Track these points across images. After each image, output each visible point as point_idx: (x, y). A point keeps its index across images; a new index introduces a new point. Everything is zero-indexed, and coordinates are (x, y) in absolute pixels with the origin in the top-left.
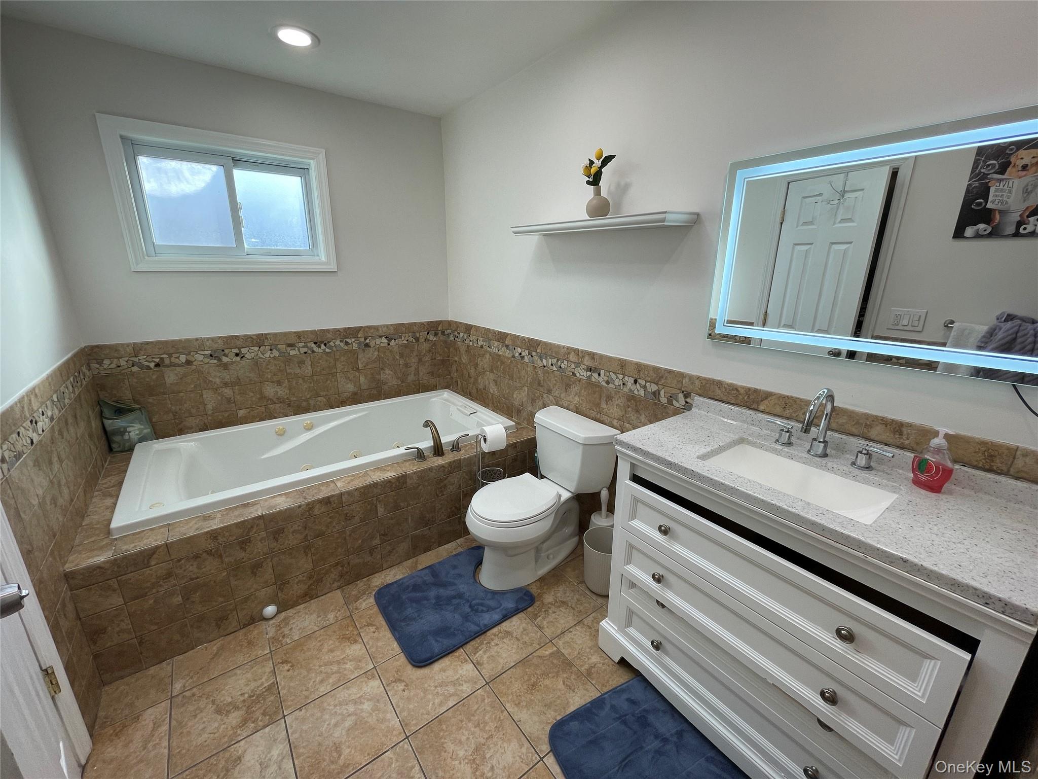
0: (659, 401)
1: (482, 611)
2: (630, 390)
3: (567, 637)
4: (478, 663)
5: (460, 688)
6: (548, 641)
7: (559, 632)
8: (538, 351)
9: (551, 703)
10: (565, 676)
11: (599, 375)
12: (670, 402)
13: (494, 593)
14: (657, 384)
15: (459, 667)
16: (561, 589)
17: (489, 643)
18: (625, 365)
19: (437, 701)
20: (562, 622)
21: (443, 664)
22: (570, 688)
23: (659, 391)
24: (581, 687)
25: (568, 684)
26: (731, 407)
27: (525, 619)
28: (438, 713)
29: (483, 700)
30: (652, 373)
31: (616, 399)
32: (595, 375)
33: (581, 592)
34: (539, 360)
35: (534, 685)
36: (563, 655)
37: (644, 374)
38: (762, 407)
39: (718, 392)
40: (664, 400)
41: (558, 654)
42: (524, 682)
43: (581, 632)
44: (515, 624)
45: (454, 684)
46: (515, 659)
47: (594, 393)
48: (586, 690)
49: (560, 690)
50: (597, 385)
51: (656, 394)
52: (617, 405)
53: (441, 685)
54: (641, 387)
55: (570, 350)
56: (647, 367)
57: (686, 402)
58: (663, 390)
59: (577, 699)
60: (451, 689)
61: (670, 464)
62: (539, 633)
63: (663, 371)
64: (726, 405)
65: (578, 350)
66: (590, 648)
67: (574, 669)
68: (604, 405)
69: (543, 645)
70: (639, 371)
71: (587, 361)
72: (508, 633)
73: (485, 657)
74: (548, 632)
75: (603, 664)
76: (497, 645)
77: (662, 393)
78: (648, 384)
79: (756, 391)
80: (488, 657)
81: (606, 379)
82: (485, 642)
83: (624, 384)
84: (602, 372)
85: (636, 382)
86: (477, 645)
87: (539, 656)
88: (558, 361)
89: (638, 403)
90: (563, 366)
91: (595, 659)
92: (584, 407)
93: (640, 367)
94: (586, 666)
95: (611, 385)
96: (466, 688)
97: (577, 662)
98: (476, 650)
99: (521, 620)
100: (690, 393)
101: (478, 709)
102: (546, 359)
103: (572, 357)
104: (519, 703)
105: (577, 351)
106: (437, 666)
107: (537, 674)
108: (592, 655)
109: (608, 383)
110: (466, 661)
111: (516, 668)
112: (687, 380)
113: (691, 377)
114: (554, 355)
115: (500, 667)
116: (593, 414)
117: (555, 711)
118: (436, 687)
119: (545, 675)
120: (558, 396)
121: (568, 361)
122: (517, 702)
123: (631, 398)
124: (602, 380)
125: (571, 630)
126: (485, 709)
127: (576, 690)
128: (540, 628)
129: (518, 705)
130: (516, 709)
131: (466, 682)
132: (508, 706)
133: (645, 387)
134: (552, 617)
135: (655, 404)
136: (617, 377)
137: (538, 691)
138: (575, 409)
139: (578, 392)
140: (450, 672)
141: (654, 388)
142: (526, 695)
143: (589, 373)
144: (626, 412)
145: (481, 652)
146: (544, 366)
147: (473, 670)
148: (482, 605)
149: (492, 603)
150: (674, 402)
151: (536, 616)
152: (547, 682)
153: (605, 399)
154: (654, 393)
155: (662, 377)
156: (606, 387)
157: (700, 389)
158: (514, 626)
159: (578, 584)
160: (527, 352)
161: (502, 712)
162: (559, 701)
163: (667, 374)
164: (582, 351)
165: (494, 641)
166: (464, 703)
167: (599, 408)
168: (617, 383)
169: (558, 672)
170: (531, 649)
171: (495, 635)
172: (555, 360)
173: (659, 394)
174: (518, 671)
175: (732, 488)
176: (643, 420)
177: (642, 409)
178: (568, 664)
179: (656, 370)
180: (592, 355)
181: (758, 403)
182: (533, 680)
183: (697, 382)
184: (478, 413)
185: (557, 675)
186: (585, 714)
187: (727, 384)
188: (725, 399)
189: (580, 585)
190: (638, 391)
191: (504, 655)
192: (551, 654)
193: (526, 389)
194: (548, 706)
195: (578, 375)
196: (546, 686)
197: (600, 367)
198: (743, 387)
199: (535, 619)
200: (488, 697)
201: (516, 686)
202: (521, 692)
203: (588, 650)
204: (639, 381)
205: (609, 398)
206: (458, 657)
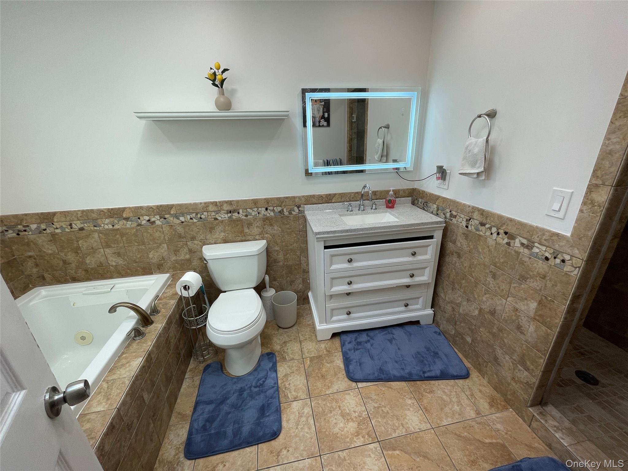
0: (284, 215)
1: (264, 382)
2: (264, 215)
3: (305, 350)
4: (295, 398)
5: (305, 414)
6: (302, 359)
7: (300, 353)
8: (172, 213)
9: (335, 373)
10: (325, 361)
11: (238, 213)
12: (290, 213)
13: (256, 369)
14: (281, 206)
15: (291, 410)
16: (275, 339)
17: (286, 388)
18: (257, 202)
19: (306, 430)
20: (295, 348)
21: (285, 419)
22: (332, 362)
23: (283, 210)
24: (333, 357)
25: (329, 361)
26: (323, 205)
27: (282, 364)
28: (314, 432)
29: (319, 404)
30: (276, 201)
31: (255, 223)
32: (236, 214)
33: (283, 332)
34: (175, 219)
35: (322, 376)
36: (313, 357)
37: (271, 203)
38: (333, 201)
39: (314, 200)
40: (286, 213)
41: (312, 359)
42: (319, 380)
43: (306, 344)
44: (282, 369)
45: (301, 416)
46: (303, 379)
47: (237, 225)
48: (336, 356)
49: (331, 366)
50: (239, 220)
51: (281, 212)
52: (256, 227)
53: (297, 424)
54: (271, 211)
55: (207, 205)
56: (272, 199)
57: (299, 210)
58: (285, 208)
59: (338, 362)
60: (304, 419)
61: (347, 231)
62: (296, 361)
63: (283, 199)
64: (320, 205)
65: (216, 202)
66: (316, 345)
67: (323, 356)
68: (246, 230)
69: (303, 363)
70: (268, 203)
71: (226, 207)
72: (286, 375)
73: (293, 393)
74: (297, 357)
75: (327, 344)
76: (289, 384)
77: (285, 210)
78: (275, 208)
79: (330, 195)
80: (295, 391)
81: (244, 214)
82: (284, 390)
83: (259, 213)
84: (241, 211)
85: (267, 209)
86: (283, 395)
87: (308, 367)
88: (197, 214)
89: (271, 221)
90: (203, 216)
91: (323, 346)
92: (230, 237)
93: (267, 201)
94: (325, 351)
95: (249, 217)
96: (307, 410)
97: (321, 353)
98: (286, 396)
99: (281, 366)
100: (300, 205)
101: (322, 408)
102: (183, 216)
103: (211, 208)
104: (329, 387)
105: (215, 204)
106: (284, 424)
107: (318, 372)
108: (320, 346)
109: (246, 216)
110: (290, 404)
111: (309, 381)
112: (297, 199)
113: (299, 198)
114: (191, 211)
115: (304, 388)
116: (239, 239)
117: (339, 373)
118: (297, 428)
119: (320, 369)
120: (204, 238)
121: (208, 212)
122: (328, 388)
123: (266, 219)
124: (242, 215)
125: (302, 347)
126: (324, 405)
127: (334, 360)
128: (293, 359)
129: (329, 388)
130: (331, 389)
131: (303, 409)
132: (327, 393)
133: (273, 210)
134: (290, 351)
135: (282, 217)
136: (253, 210)
137: (326, 376)
138: (222, 241)
139: (223, 229)
140: (292, 417)
141: (279, 209)
142: (326, 382)
143: (229, 215)
144: (264, 228)
145: (289, 395)
146: (182, 222)
147: (298, 403)
148: (258, 380)
149: (262, 374)
150: (293, 212)
151: (284, 359)
152: (324, 370)
153: (246, 226)
154: (280, 212)
155: (283, 202)
156: (246, 219)
157: (305, 202)
158: (283, 371)
159: (278, 331)
160: (158, 217)
161: (329, 396)
162: (336, 369)
163: (285, 200)
164: (220, 202)
165: (286, 384)
166: (315, 415)
167: (244, 233)
168: (253, 214)
169: (321, 363)
170: (302, 369)
171: (282, 383)
172: (194, 215)
173: (283, 211)
174: (311, 380)
175: (374, 227)
176: (276, 229)
177: (274, 223)
178: (319, 357)
179: (279, 199)
180: (230, 203)
181: (331, 200)
182: (319, 375)
183: (303, 199)
184: (117, 286)
185: (323, 364)
186: (347, 361)
187: (317, 195)
188: (317, 202)
189: (279, 331)
190: (269, 214)
191: (298, 383)
192: (310, 361)
193: (165, 245)
194: (336, 374)
195: (220, 218)
196: (326, 371)
197: (238, 208)
198: (324, 195)
199: (286, 359)
200: (318, 400)
201: (319, 384)
202: (323, 384)
203: (317, 346)
204: (269, 208)
205: (250, 225)
206: (285, 408)
